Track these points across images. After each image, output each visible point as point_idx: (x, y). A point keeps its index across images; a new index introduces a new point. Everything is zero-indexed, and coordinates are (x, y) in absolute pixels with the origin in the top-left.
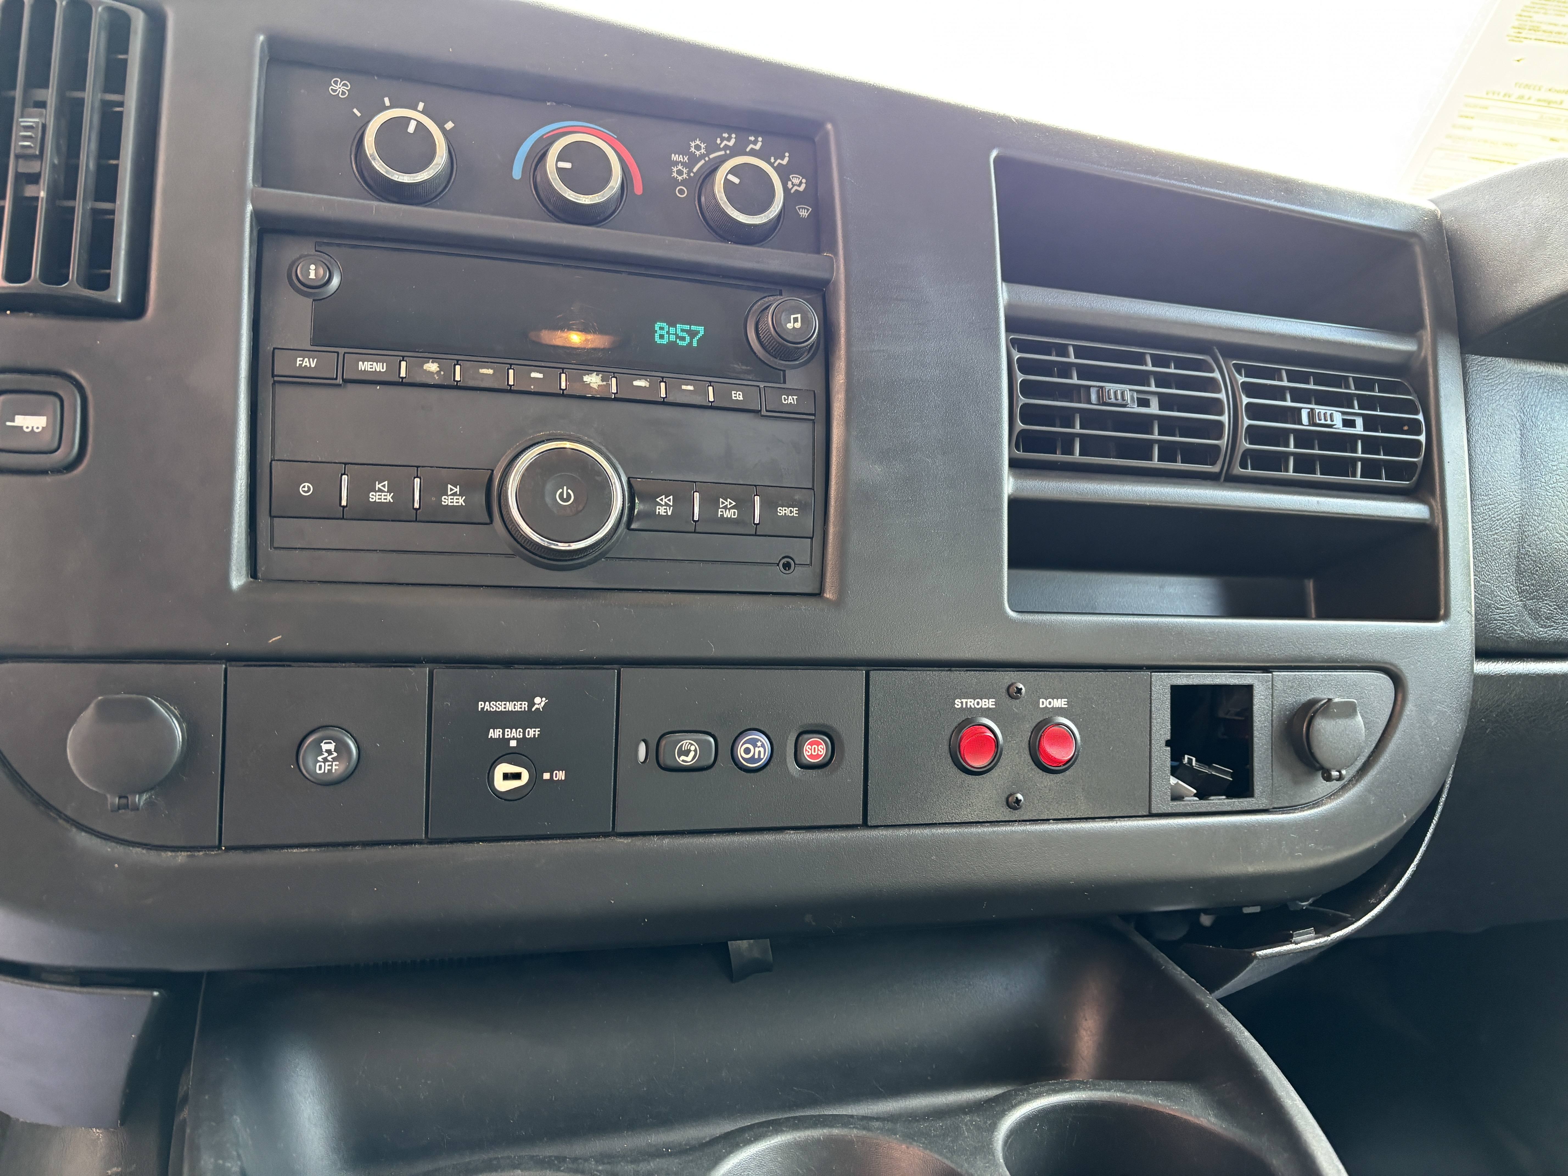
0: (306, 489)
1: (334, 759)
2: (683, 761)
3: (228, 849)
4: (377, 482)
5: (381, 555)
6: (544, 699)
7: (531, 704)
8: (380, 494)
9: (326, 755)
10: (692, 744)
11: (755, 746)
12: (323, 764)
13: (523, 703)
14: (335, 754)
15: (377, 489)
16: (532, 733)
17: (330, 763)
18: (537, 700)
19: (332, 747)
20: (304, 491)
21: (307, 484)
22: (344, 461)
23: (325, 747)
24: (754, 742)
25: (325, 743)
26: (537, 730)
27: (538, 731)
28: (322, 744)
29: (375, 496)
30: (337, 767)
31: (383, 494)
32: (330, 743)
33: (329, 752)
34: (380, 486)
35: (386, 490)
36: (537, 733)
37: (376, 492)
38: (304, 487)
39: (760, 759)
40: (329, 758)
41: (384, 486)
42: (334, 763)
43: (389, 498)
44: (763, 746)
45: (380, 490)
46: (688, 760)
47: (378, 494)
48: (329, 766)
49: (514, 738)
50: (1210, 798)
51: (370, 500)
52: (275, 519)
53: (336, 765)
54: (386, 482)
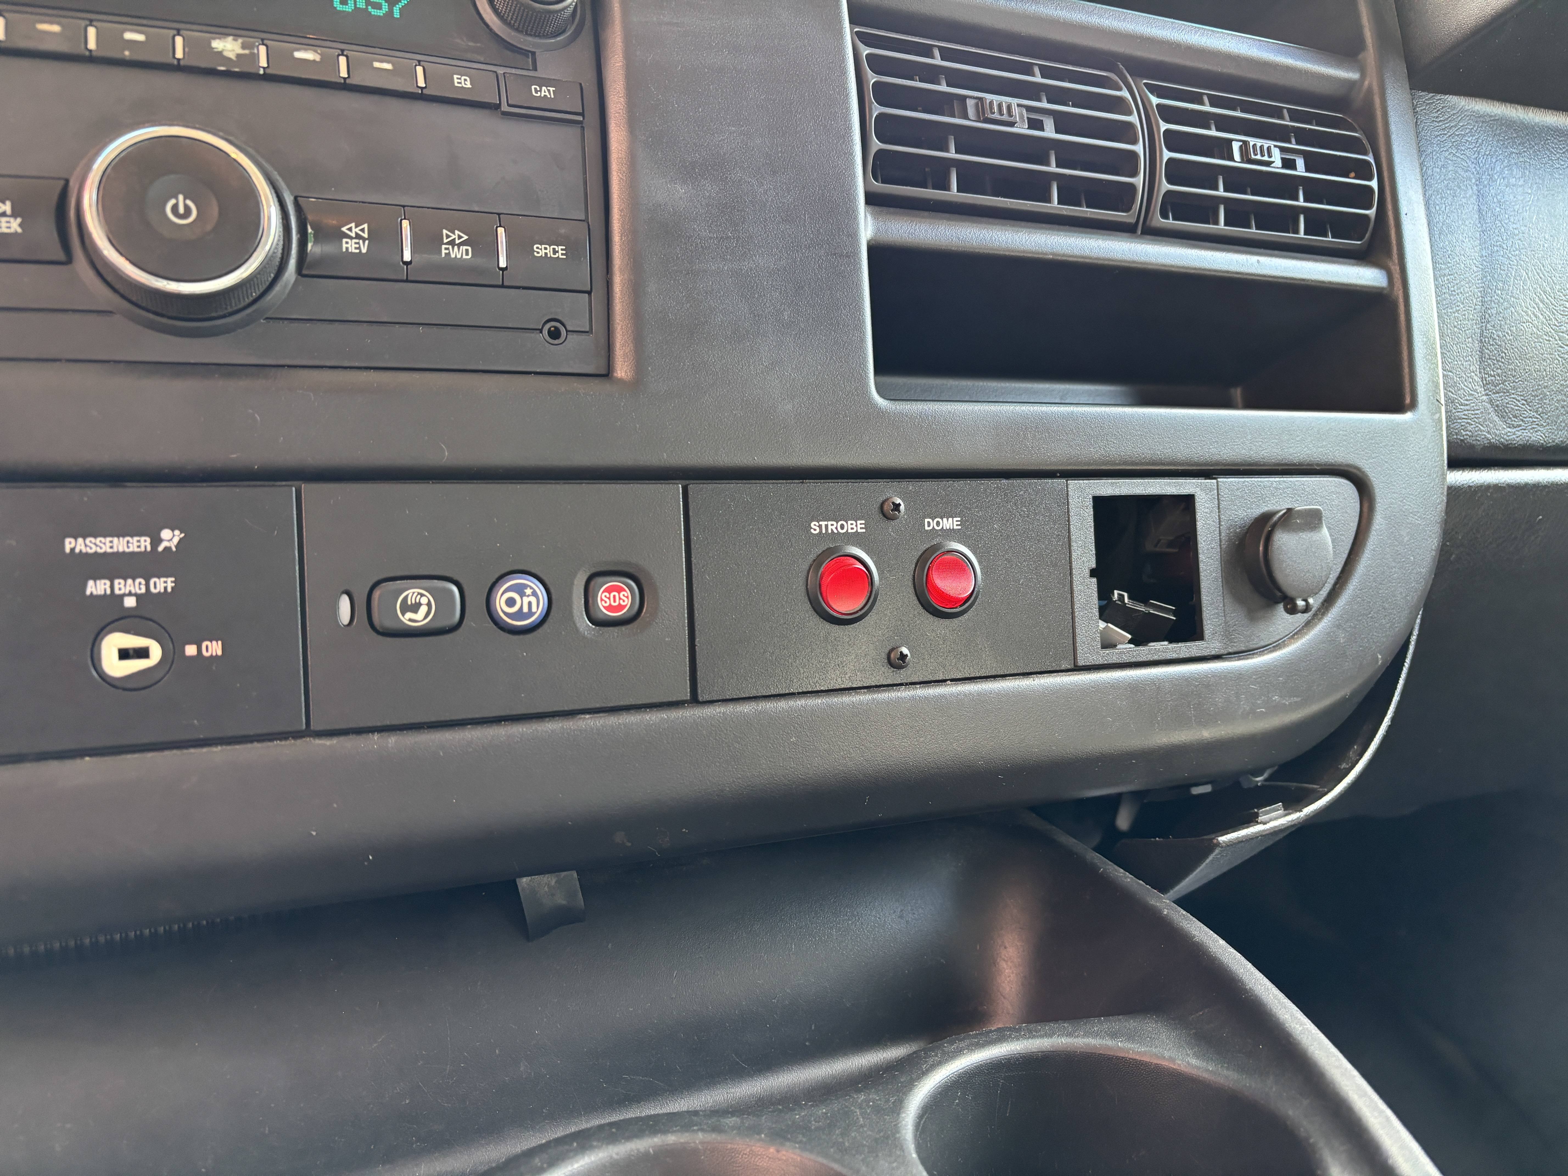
2: (410, 620)
6: (177, 532)
7: (156, 541)
10: (422, 595)
11: (522, 595)
13: (143, 539)
16: (162, 584)
18: (166, 534)
24: (520, 590)
26: (170, 580)
27: (172, 582)
36: (170, 585)
39: (530, 614)
44: (534, 594)
46: (419, 618)
49: (130, 594)
50: (1150, 644)
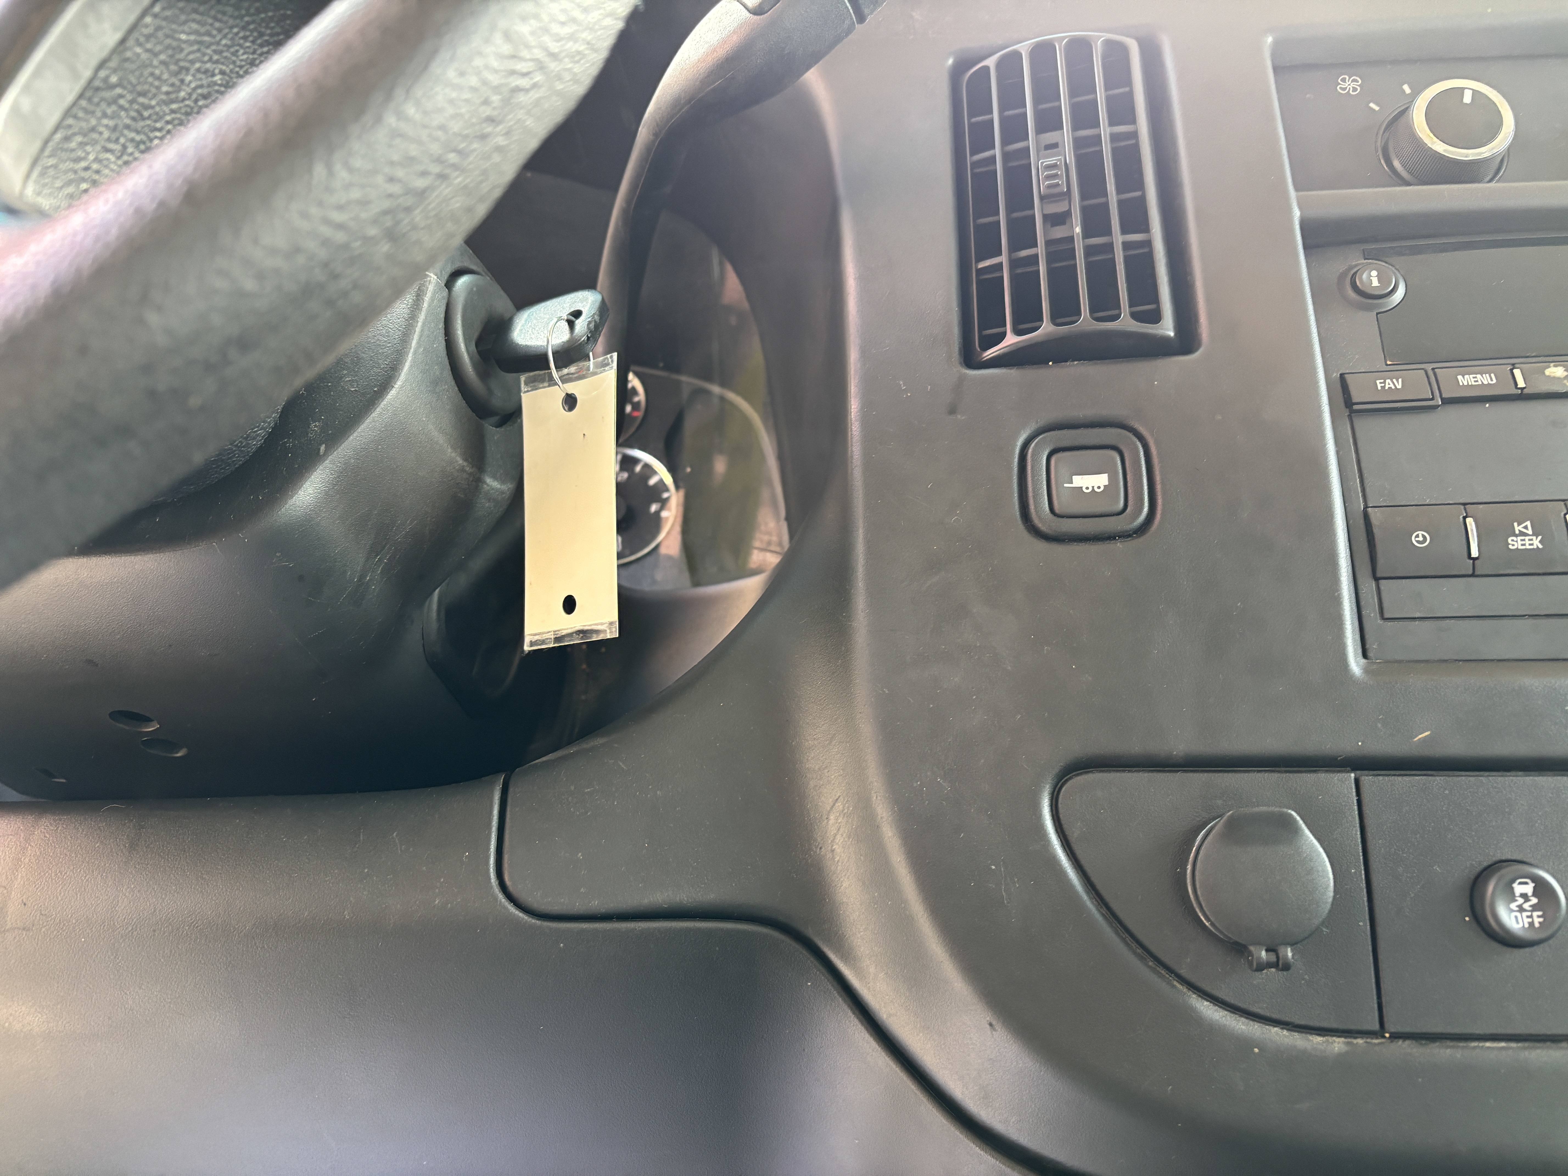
0: (1421, 539)
1: (1534, 908)
3: (1395, 1036)
4: (1516, 524)
5: (1531, 621)
8: (1523, 538)
9: (1520, 901)
12: (1518, 914)
14: (1534, 900)
15: (1517, 532)
17: (1529, 914)
19: (1529, 889)
20: (1418, 542)
21: (1420, 533)
22: (1462, 501)
23: (1518, 889)
25: (1520, 883)
28: (1515, 885)
29: (1517, 541)
30: (1541, 920)
31: (1527, 538)
32: (1526, 883)
33: (1524, 896)
34: (1520, 528)
35: (1530, 532)
37: (1516, 536)
38: (1417, 536)
40: (1526, 906)
41: (1526, 527)
42: (1535, 914)
43: (1536, 543)
45: (1522, 534)
47: (1519, 538)
48: (1528, 917)
51: (1510, 547)
52: (1382, 582)
53: (1539, 917)
54: (1528, 523)
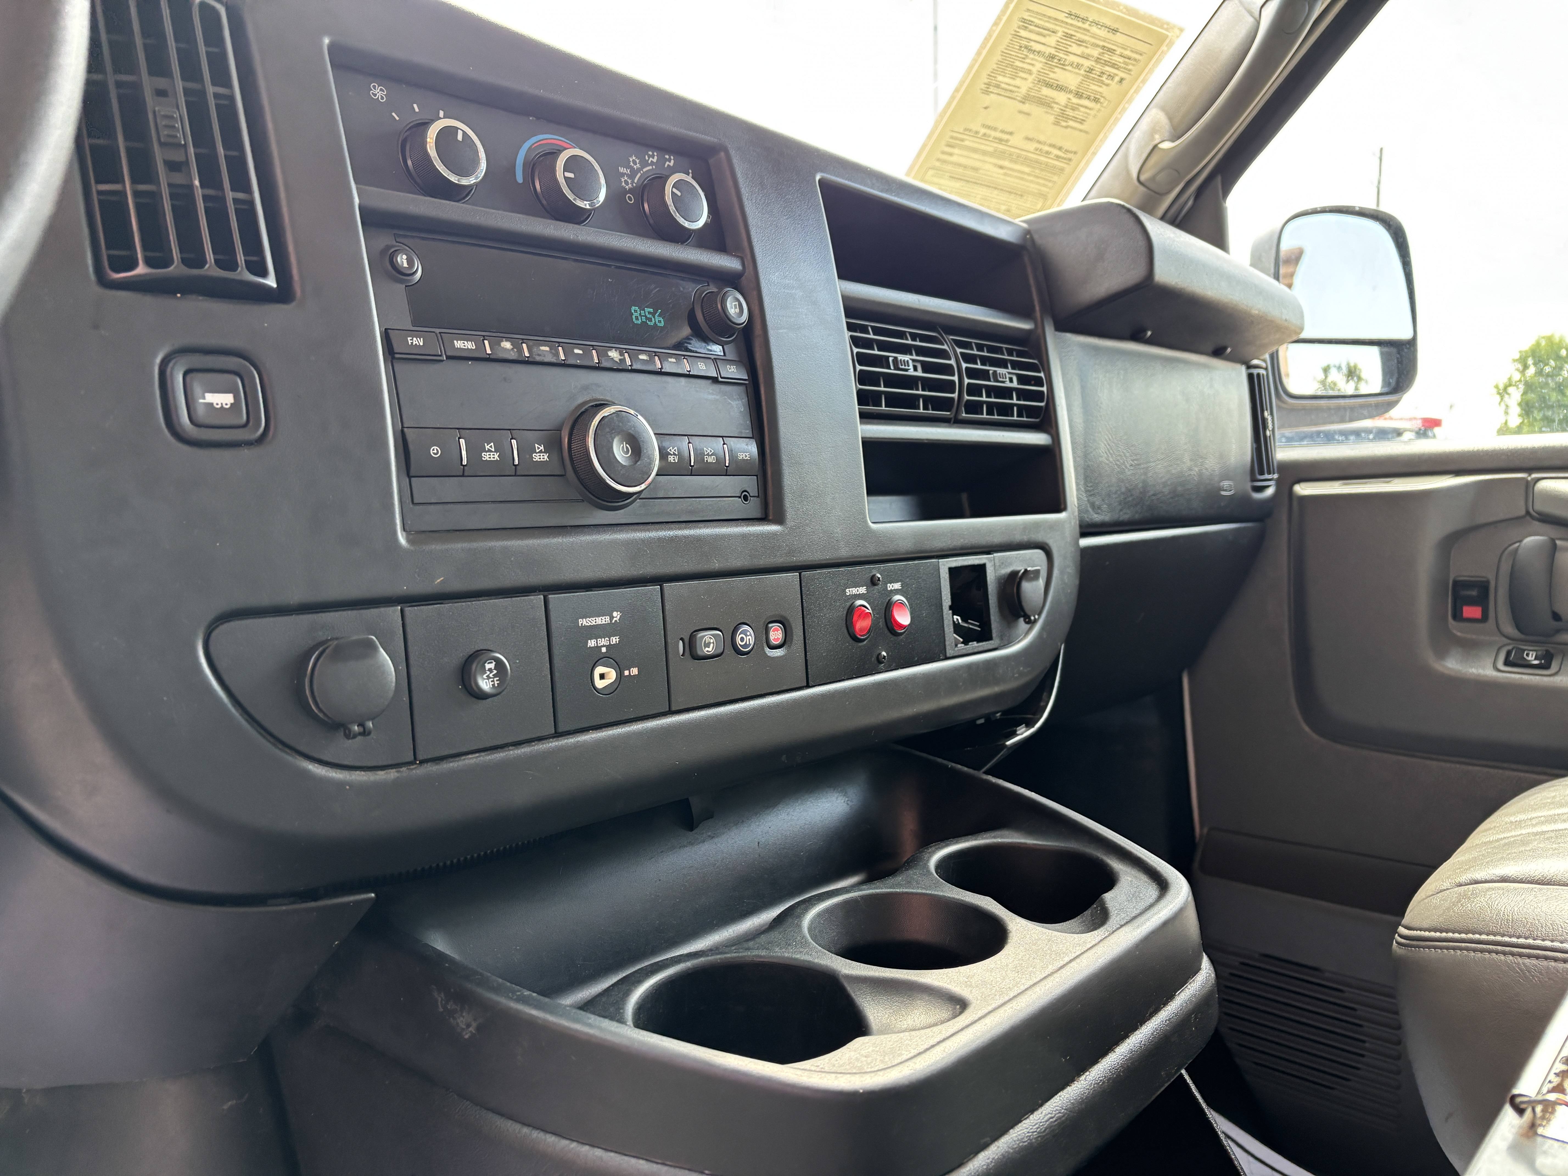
0: (435, 451)
1: (495, 676)
2: (707, 651)
3: (422, 762)
4: (486, 444)
5: (493, 505)
6: (619, 613)
7: (612, 618)
9: (488, 673)
10: (711, 638)
11: (746, 635)
12: (487, 681)
13: (607, 617)
14: (495, 672)
15: (487, 449)
16: (615, 640)
17: (492, 679)
18: (615, 614)
19: (492, 666)
20: (434, 453)
21: (435, 447)
22: (457, 427)
23: (488, 666)
24: (744, 632)
25: (488, 663)
26: (617, 637)
28: (486, 664)
29: (487, 456)
30: (498, 682)
31: (492, 454)
32: (492, 663)
33: (490, 670)
34: (488, 447)
35: (493, 450)
36: (618, 640)
37: (486, 452)
38: (433, 450)
39: (750, 644)
40: (491, 675)
41: (491, 447)
42: (495, 679)
43: (496, 456)
44: (750, 634)
45: (489, 451)
46: (710, 650)
47: (488, 453)
48: (492, 681)
49: (604, 646)
50: (970, 643)
51: (483, 459)
52: (413, 479)
53: (497, 680)
54: (492, 444)
